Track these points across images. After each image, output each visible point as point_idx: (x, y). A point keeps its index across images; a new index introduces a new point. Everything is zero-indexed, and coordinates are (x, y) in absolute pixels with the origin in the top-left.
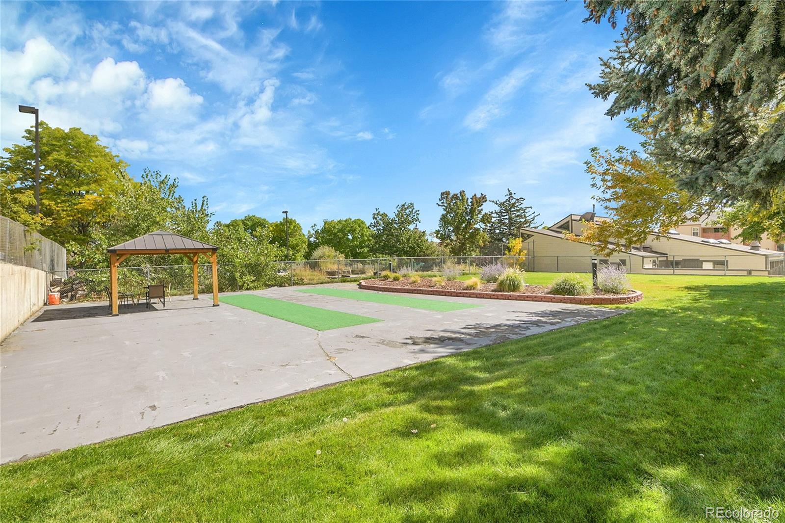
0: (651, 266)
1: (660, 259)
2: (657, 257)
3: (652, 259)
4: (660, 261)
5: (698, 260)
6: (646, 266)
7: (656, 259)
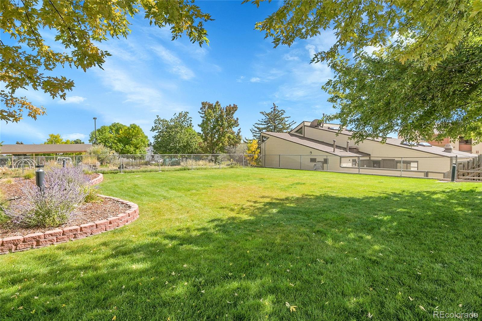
0: (350, 165)
1: (361, 159)
2: (358, 157)
3: (351, 159)
4: (361, 160)
5: (393, 160)
6: (344, 165)
7: (357, 159)
